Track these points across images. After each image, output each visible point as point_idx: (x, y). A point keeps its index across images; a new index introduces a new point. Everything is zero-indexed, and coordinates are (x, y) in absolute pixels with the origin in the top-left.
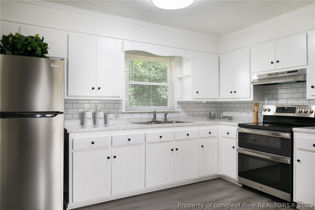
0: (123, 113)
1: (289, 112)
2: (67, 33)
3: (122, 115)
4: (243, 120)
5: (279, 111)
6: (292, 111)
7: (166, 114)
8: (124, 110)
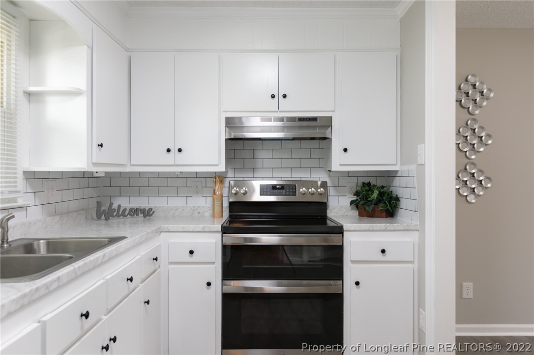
1: (286, 193)
4: (175, 215)
5: (267, 192)
6: (289, 192)
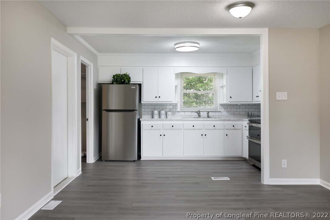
0: (178, 112)
2: (142, 68)
3: (178, 113)
7: (208, 113)
8: (179, 110)
